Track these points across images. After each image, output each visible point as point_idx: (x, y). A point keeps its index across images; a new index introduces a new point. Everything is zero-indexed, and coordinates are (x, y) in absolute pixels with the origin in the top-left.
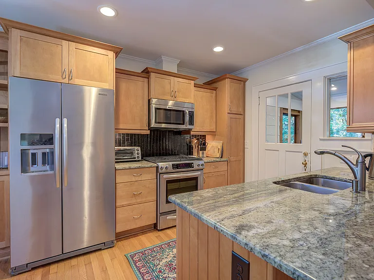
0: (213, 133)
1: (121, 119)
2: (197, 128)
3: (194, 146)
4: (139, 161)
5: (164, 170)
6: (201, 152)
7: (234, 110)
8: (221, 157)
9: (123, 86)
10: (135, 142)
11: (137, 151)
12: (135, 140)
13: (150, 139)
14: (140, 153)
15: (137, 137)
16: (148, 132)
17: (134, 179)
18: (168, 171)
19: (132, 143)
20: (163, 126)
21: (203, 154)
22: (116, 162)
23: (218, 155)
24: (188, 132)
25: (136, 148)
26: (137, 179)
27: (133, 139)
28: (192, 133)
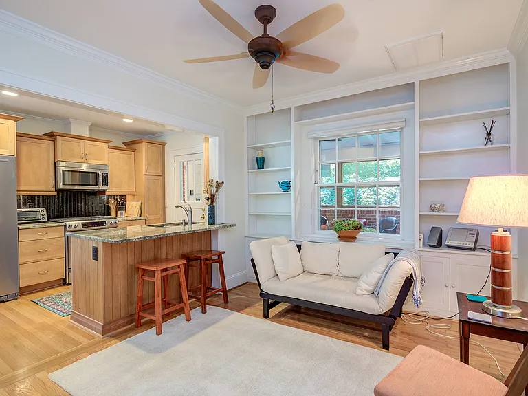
0: (133, 194)
1: (22, 180)
2: (113, 188)
3: (112, 207)
4: (44, 222)
5: (73, 229)
6: (119, 212)
7: (152, 172)
8: (140, 216)
9: (25, 149)
10: (38, 204)
11: (42, 213)
12: (39, 201)
13: (58, 200)
14: (46, 214)
15: (41, 198)
16: (56, 194)
17: (39, 237)
18: (77, 229)
19: (35, 205)
20: (76, 188)
21: (122, 214)
22: (19, 224)
23: (137, 214)
24: (103, 192)
25: (40, 209)
26: (42, 237)
27: (36, 201)
28: (107, 193)
